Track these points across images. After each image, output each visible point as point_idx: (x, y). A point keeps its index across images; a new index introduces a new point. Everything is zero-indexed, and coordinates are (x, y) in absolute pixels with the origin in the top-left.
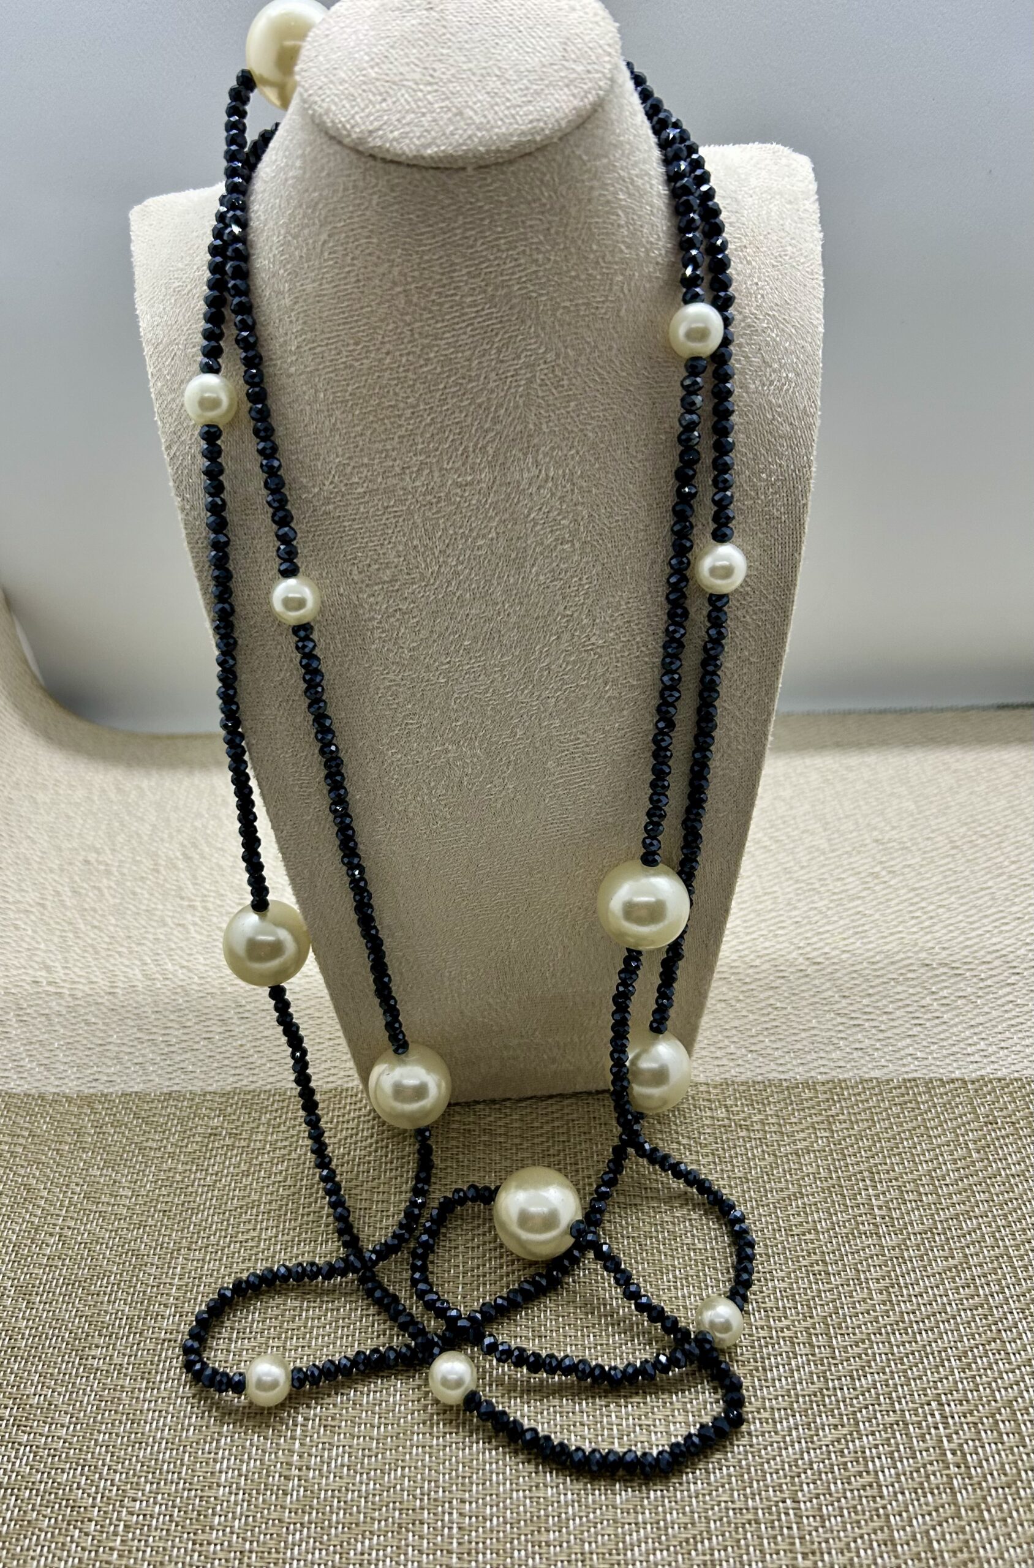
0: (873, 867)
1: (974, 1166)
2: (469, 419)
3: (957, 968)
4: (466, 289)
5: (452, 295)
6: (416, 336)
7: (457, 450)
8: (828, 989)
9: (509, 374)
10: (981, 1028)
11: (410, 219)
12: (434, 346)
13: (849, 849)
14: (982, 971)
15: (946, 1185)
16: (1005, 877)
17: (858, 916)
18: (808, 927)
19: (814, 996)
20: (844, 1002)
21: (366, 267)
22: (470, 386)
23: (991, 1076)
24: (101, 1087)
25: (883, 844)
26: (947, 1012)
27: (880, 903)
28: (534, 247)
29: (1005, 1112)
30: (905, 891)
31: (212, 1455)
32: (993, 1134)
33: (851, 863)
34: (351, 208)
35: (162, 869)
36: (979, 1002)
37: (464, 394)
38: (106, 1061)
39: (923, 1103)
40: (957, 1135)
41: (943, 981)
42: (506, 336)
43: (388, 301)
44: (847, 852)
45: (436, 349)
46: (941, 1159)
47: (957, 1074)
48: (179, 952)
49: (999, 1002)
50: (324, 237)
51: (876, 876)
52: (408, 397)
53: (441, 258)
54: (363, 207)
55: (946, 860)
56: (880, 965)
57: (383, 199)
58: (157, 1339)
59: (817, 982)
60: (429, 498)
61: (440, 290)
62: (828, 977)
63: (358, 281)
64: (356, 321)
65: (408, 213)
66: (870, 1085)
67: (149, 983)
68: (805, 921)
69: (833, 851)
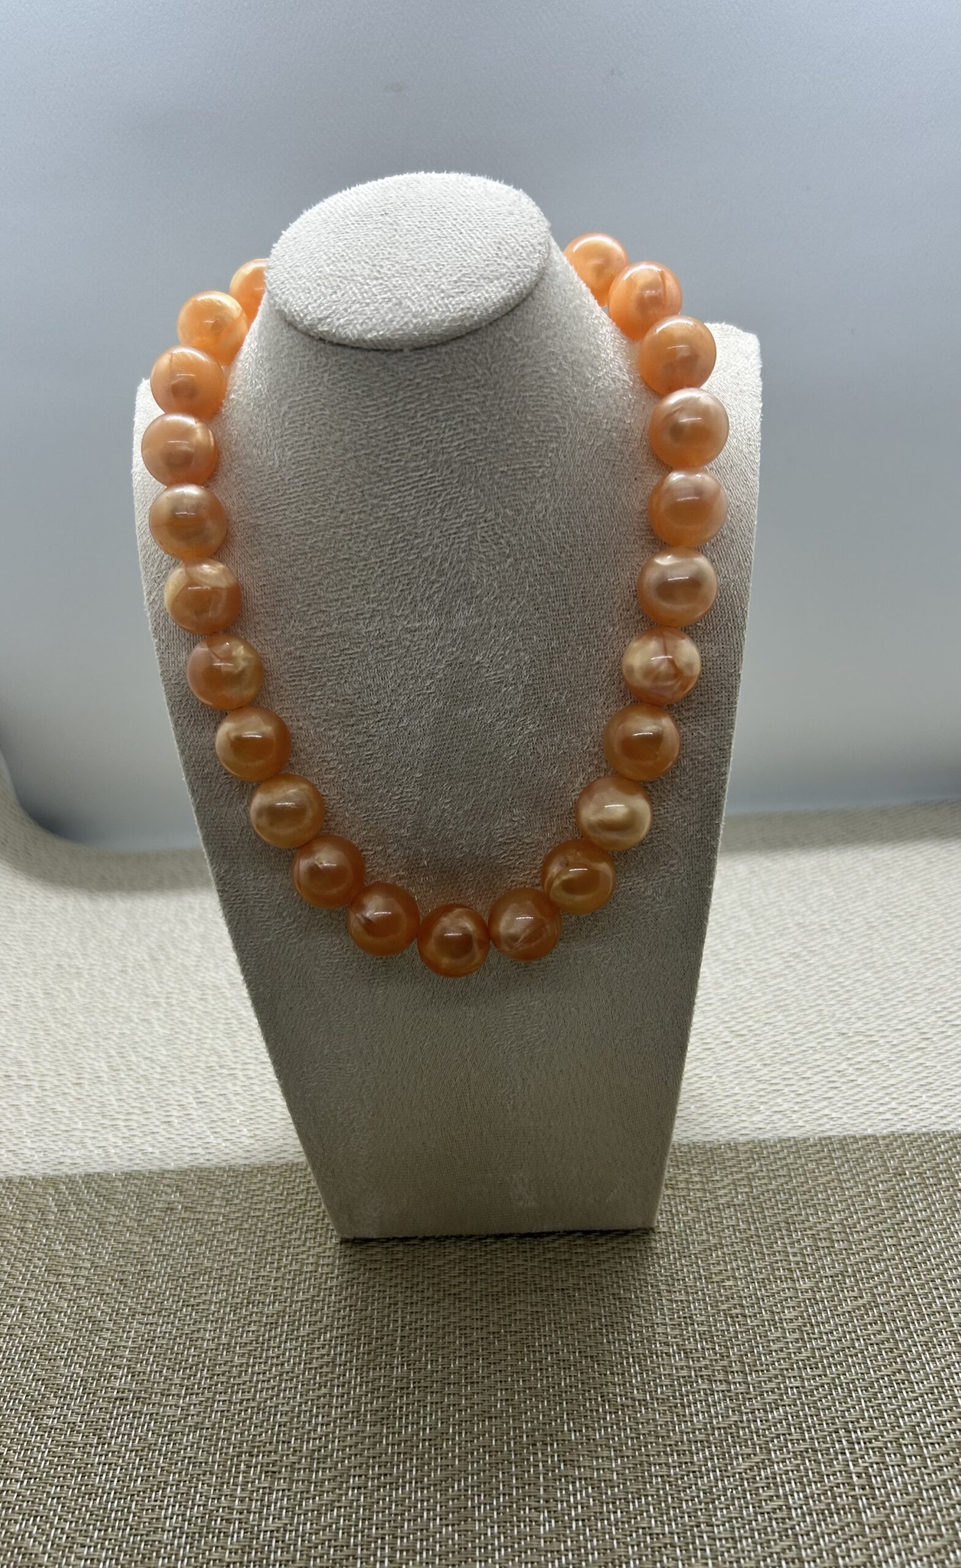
0: (794, 948)
1: (884, 1214)
2: (417, 571)
3: (872, 1036)
4: (410, 455)
5: (397, 461)
6: (367, 497)
7: (406, 599)
8: (751, 1058)
9: (452, 532)
10: (892, 1089)
11: (357, 394)
12: (382, 506)
13: (772, 932)
14: (894, 1038)
15: (858, 1232)
16: (917, 953)
17: (781, 992)
18: (733, 1003)
19: (737, 1065)
20: (765, 1070)
21: (320, 436)
22: (417, 541)
23: (901, 1132)
24: (66, 1170)
25: (803, 927)
26: (862, 1075)
27: (801, 980)
28: (471, 417)
29: (913, 1165)
30: (825, 968)
31: (158, 1503)
32: (901, 1185)
33: (775, 945)
34: (306, 384)
35: (130, 970)
36: (891, 1066)
37: (411, 549)
38: (71, 1145)
39: (837, 1158)
40: (868, 1187)
41: (858, 1047)
42: (449, 497)
43: (341, 465)
44: (770, 935)
45: (384, 509)
46: (852, 1209)
47: (870, 1131)
48: (143, 1045)
49: (910, 1065)
50: (284, 408)
51: (797, 956)
52: (360, 551)
53: (385, 428)
54: (316, 384)
55: (863, 940)
56: (801, 1035)
57: (332, 377)
58: (109, 1398)
59: (740, 1052)
60: (380, 642)
61: (385, 456)
62: (751, 1048)
63: (315, 447)
64: (314, 483)
65: (355, 389)
66: (788, 1144)
67: (114, 1074)
68: (731, 998)
69: (758, 934)
